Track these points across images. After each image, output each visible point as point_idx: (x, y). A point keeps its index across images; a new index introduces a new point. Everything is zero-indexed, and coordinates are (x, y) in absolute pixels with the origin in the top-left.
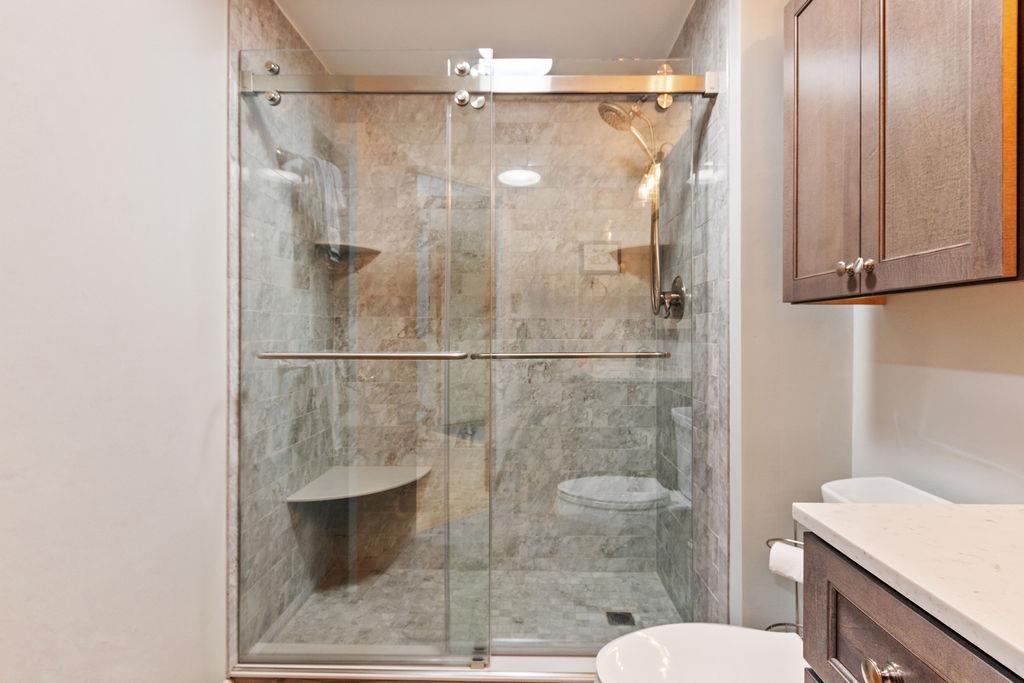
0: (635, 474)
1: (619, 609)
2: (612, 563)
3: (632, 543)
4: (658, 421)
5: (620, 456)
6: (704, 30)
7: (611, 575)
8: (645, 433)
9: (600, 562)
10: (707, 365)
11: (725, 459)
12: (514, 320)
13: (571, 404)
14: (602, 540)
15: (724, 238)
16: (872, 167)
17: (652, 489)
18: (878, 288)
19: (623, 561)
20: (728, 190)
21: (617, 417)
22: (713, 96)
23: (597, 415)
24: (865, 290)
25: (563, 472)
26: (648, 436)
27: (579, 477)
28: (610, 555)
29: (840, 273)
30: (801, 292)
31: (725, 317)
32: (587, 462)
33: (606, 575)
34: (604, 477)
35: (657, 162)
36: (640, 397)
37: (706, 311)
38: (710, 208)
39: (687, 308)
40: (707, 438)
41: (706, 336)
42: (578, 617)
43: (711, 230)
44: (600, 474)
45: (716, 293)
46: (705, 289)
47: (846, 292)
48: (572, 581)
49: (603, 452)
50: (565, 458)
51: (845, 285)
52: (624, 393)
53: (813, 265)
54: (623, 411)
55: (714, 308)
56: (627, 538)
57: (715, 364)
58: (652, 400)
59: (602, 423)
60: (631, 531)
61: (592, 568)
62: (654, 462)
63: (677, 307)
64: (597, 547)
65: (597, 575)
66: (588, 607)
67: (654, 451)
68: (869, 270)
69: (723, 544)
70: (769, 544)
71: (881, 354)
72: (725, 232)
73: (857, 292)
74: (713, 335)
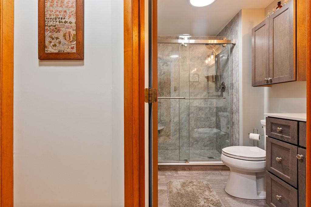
0: (211, 128)
1: (210, 156)
2: (206, 148)
3: (210, 143)
4: (216, 115)
5: (207, 123)
6: (231, 30)
7: (206, 151)
8: (213, 118)
9: (203, 148)
10: (233, 101)
11: (238, 119)
12: (183, 92)
13: (196, 112)
14: (203, 143)
15: (238, 73)
16: (271, 62)
17: (215, 130)
18: (272, 83)
19: (208, 148)
20: (239, 64)
21: (207, 114)
22: (234, 44)
23: (202, 114)
24: (270, 83)
25: (194, 127)
26: (214, 119)
27: (198, 128)
28: (205, 146)
29: (265, 80)
30: (256, 84)
31: (238, 90)
32: (200, 125)
33: (205, 151)
34: (203, 129)
35: (212, 55)
36: (212, 110)
37: (232, 89)
38: (233, 67)
39: (226, 89)
40: (233, 116)
41: (232, 94)
42: (202, 157)
43: (234, 72)
44: (203, 128)
45: (236, 85)
46: (232, 85)
47: (266, 84)
48: (198, 152)
49: (203, 123)
50: (195, 124)
51: (266, 83)
52: (208, 109)
53: (258, 79)
54: (208, 113)
55: (235, 88)
56: (208, 143)
57: (235, 100)
58: (215, 110)
59: (203, 116)
60: (210, 141)
61: (201, 149)
62: (215, 125)
63: (223, 88)
64: (202, 144)
65: (203, 151)
66: (203, 156)
67: (215, 122)
68: (271, 80)
69: (237, 136)
70: (249, 134)
71: (270, 96)
72: (238, 72)
73: (268, 84)
74: (234, 94)
